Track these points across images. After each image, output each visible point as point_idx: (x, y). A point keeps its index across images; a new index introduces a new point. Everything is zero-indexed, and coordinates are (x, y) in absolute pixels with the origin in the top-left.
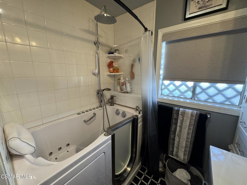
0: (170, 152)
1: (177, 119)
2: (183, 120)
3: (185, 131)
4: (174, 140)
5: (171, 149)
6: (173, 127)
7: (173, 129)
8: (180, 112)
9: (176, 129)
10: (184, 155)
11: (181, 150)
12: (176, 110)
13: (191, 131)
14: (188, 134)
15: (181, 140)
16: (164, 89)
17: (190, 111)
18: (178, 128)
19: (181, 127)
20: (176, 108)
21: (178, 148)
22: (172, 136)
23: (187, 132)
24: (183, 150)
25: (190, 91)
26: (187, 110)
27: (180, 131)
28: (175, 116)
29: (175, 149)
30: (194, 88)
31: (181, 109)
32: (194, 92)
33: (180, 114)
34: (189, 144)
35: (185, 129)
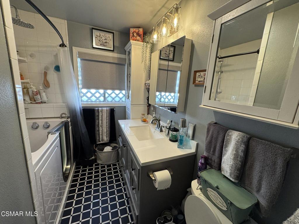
0: (97, 141)
1: (98, 116)
2: (102, 115)
3: (105, 121)
4: (99, 131)
5: (98, 138)
6: (97, 121)
7: (97, 124)
8: (100, 110)
9: (99, 123)
10: (107, 137)
11: (104, 135)
12: (97, 110)
13: (108, 121)
14: (106, 123)
15: (103, 129)
16: (83, 96)
17: (106, 108)
18: (100, 122)
19: (102, 120)
20: (97, 109)
21: (102, 135)
22: (97, 129)
23: (106, 122)
24: (106, 134)
25: (102, 96)
26: (103, 108)
27: (102, 123)
28: (97, 114)
29: (101, 136)
30: (104, 94)
31: (100, 108)
32: (104, 96)
33: (100, 111)
34: (108, 129)
35: (104, 120)
